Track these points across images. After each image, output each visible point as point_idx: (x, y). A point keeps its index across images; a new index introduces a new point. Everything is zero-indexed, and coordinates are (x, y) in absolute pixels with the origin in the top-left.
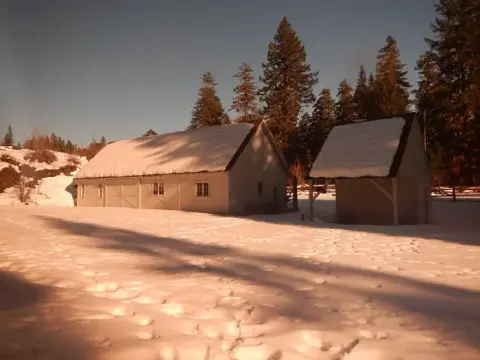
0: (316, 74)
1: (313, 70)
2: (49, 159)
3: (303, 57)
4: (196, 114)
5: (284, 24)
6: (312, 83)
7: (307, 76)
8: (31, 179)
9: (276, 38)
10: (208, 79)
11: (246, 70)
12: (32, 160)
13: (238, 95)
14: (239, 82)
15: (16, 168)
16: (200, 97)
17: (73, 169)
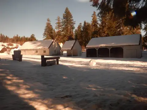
0: (75, 22)
1: (74, 21)
2: (12, 45)
3: (72, 17)
4: (45, 30)
5: (67, 9)
6: (74, 24)
7: (72, 22)
8: (9, 50)
9: (65, 12)
10: (48, 20)
11: (59, 18)
12: (8, 46)
13: (57, 25)
14: (57, 21)
15: (5, 47)
16: (46, 25)
17: (17, 47)
